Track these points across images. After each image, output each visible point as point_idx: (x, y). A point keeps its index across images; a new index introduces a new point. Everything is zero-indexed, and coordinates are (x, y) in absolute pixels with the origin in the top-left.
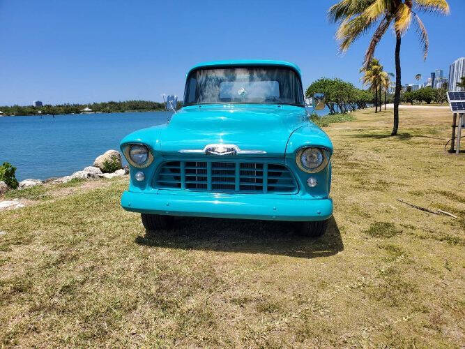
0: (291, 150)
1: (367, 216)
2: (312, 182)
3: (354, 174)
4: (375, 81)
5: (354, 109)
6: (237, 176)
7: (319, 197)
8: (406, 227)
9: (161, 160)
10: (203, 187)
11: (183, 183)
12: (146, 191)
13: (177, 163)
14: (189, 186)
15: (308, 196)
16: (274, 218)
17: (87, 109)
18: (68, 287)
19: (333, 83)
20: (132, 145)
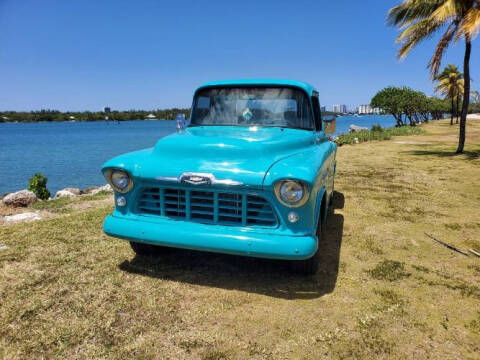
0: (268, 182)
1: (379, 252)
2: (292, 218)
3: (389, 200)
4: (452, 89)
5: (426, 121)
6: (216, 206)
7: (300, 234)
8: (418, 269)
9: (140, 186)
10: (181, 216)
11: (162, 209)
12: (127, 216)
13: (156, 190)
14: (169, 214)
15: (288, 232)
16: (248, 254)
17: (151, 116)
18: (31, 312)
19: (401, 92)
20: (114, 170)
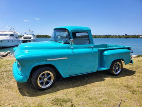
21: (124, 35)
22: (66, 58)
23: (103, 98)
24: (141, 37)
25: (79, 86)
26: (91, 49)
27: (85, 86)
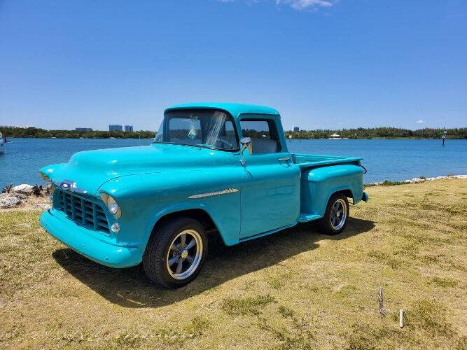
21: (293, 130)
22: (235, 190)
23: (341, 286)
24: (334, 135)
25: (266, 266)
26: (286, 165)
27: (280, 263)
